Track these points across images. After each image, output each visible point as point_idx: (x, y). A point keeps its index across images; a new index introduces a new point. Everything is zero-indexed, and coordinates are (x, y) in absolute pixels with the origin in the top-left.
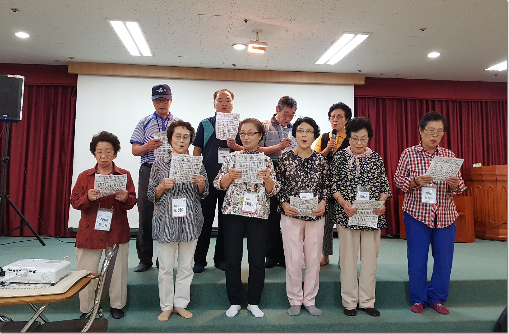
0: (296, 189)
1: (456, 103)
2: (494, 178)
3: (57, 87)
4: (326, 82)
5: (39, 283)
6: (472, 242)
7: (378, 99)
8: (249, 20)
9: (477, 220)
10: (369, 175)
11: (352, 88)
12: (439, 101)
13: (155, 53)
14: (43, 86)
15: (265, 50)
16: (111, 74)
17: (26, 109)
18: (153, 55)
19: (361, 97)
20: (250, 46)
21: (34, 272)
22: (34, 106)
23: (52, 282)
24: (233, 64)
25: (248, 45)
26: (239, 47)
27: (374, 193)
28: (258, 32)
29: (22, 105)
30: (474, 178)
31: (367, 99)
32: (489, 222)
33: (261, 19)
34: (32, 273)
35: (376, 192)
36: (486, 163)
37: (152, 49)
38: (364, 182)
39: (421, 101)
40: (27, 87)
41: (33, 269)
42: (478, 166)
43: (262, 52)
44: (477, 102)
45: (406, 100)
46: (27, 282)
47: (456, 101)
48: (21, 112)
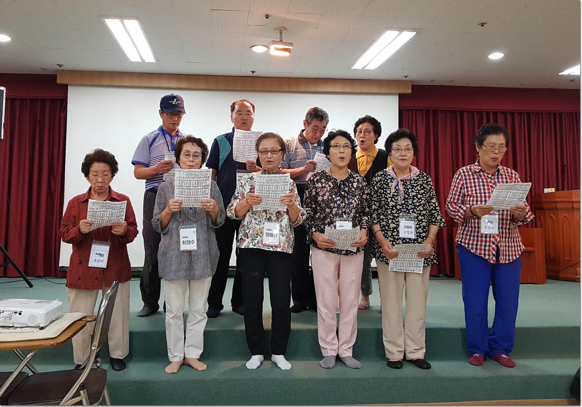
0: (331, 217)
1: (524, 115)
2: (570, 205)
3: (43, 100)
4: (365, 91)
5: (26, 327)
6: (543, 283)
7: (427, 111)
8: (271, 16)
9: (550, 256)
10: (414, 201)
11: (397, 97)
12: (501, 113)
13: (159, 59)
14: (27, 99)
15: (290, 52)
16: (107, 84)
17: (9, 126)
18: (157, 61)
19: (407, 109)
20: (272, 47)
21: (20, 314)
22: (17, 122)
23: (41, 326)
24: (252, 70)
25: (270, 46)
26: (259, 49)
27: (421, 222)
28: (281, 31)
29: (3, 122)
30: (545, 206)
31: (414, 112)
32: (564, 259)
33: (285, 14)
34: (18, 314)
35: (424, 222)
36: (560, 188)
37: (155, 53)
38: (409, 210)
39: (480, 113)
40: (9, 101)
41: (18, 310)
42: (550, 192)
43: (287, 54)
44: (550, 114)
45: (462, 112)
46: (12, 326)
47: (523, 113)
48: (3, 130)
